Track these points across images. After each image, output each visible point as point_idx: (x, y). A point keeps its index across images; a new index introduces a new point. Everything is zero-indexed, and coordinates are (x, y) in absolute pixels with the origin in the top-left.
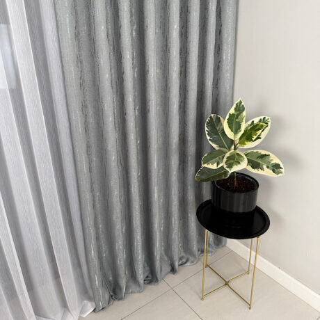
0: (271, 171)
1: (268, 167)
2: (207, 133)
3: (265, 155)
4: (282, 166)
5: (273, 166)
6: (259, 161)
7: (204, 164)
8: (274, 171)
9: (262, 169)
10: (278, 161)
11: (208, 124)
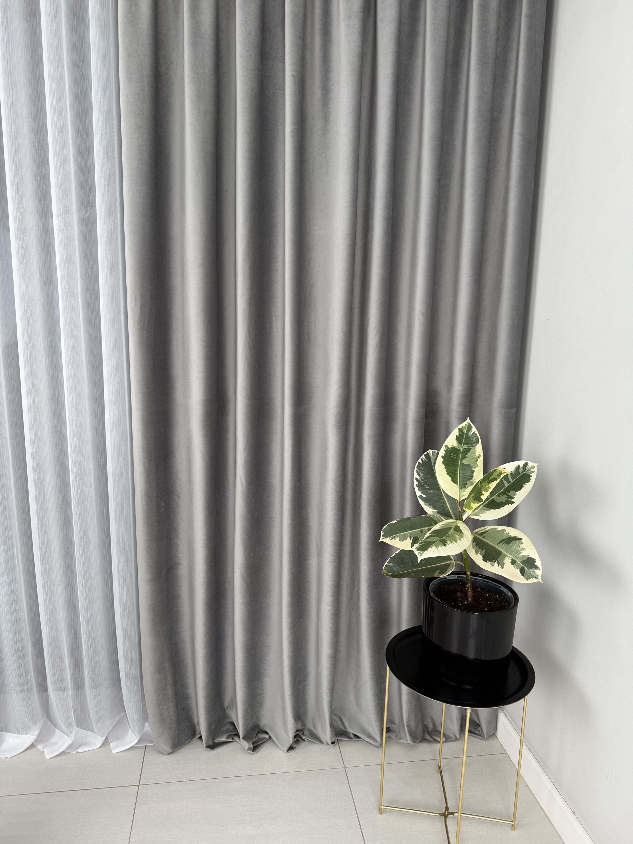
0: (518, 571)
1: (513, 562)
2: (416, 483)
3: (515, 539)
4: (538, 563)
5: (523, 562)
6: (501, 548)
8: (522, 572)
9: (501, 564)
10: (534, 554)
11: (421, 467)
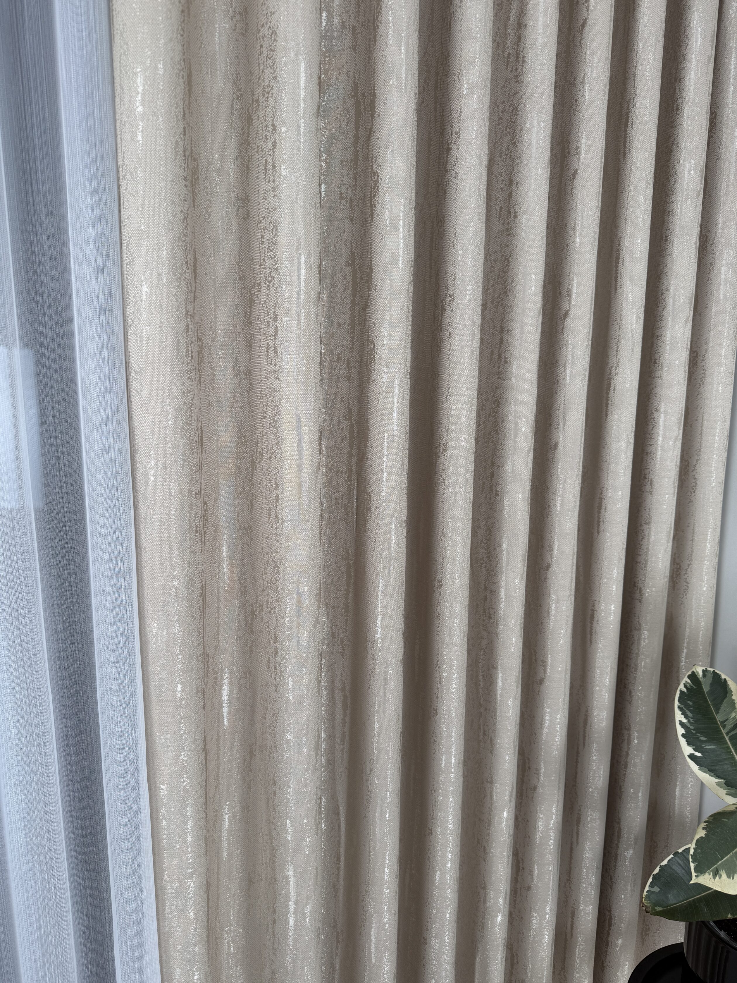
2: (680, 731)
7: (700, 871)
11: (686, 699)
